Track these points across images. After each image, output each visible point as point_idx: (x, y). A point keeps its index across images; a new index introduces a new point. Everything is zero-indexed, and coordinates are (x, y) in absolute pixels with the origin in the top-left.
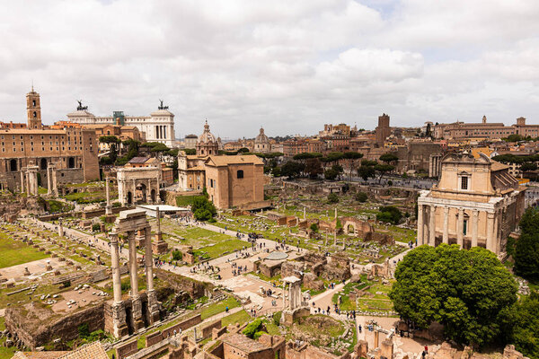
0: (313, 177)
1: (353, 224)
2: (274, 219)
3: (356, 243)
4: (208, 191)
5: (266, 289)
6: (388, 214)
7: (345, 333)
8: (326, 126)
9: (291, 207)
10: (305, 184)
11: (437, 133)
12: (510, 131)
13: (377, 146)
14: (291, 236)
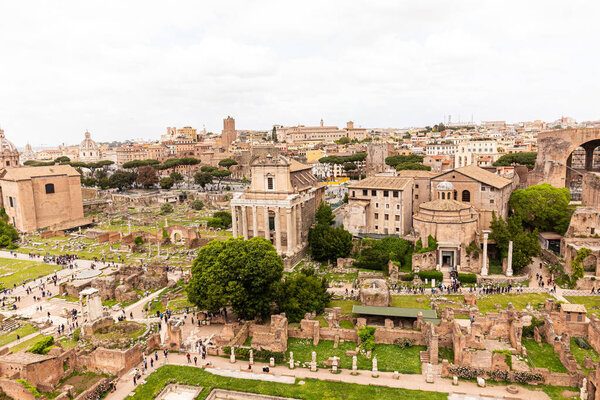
0: (148, 187)
1: (180, 232)
2: (94, 236)
3: (181, 250)
4: (7, 212)
5: (70, 309)
6: (219, 219)
7: (146, 332)
8: (169, 129)
9: (118, 222)
10: (139, 195)
11: (281, 136)
12: (342, 134)
13: (223, 150)
14: (111, 253)
